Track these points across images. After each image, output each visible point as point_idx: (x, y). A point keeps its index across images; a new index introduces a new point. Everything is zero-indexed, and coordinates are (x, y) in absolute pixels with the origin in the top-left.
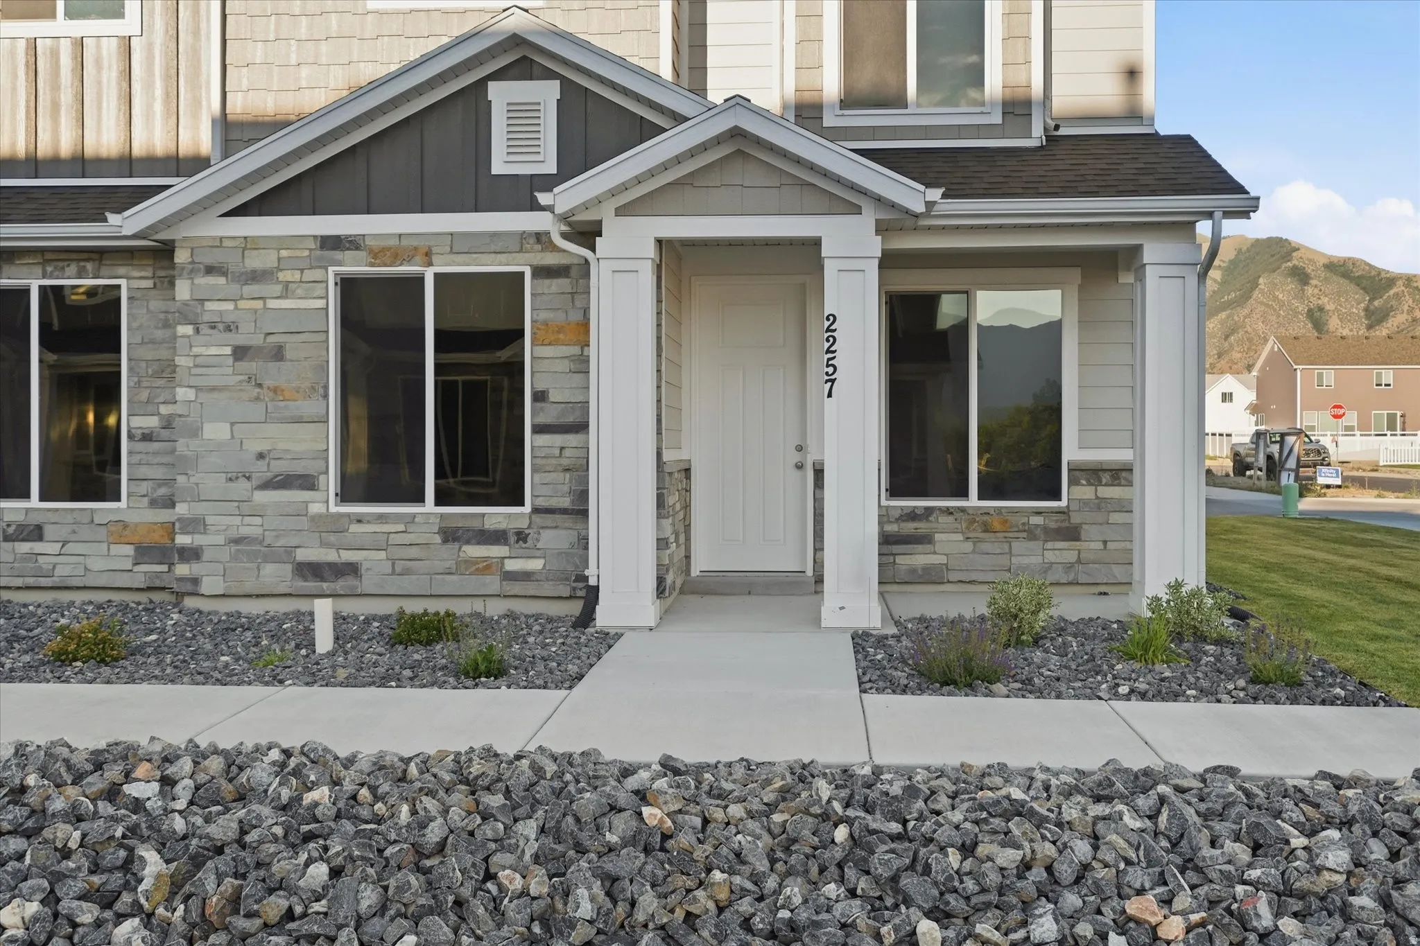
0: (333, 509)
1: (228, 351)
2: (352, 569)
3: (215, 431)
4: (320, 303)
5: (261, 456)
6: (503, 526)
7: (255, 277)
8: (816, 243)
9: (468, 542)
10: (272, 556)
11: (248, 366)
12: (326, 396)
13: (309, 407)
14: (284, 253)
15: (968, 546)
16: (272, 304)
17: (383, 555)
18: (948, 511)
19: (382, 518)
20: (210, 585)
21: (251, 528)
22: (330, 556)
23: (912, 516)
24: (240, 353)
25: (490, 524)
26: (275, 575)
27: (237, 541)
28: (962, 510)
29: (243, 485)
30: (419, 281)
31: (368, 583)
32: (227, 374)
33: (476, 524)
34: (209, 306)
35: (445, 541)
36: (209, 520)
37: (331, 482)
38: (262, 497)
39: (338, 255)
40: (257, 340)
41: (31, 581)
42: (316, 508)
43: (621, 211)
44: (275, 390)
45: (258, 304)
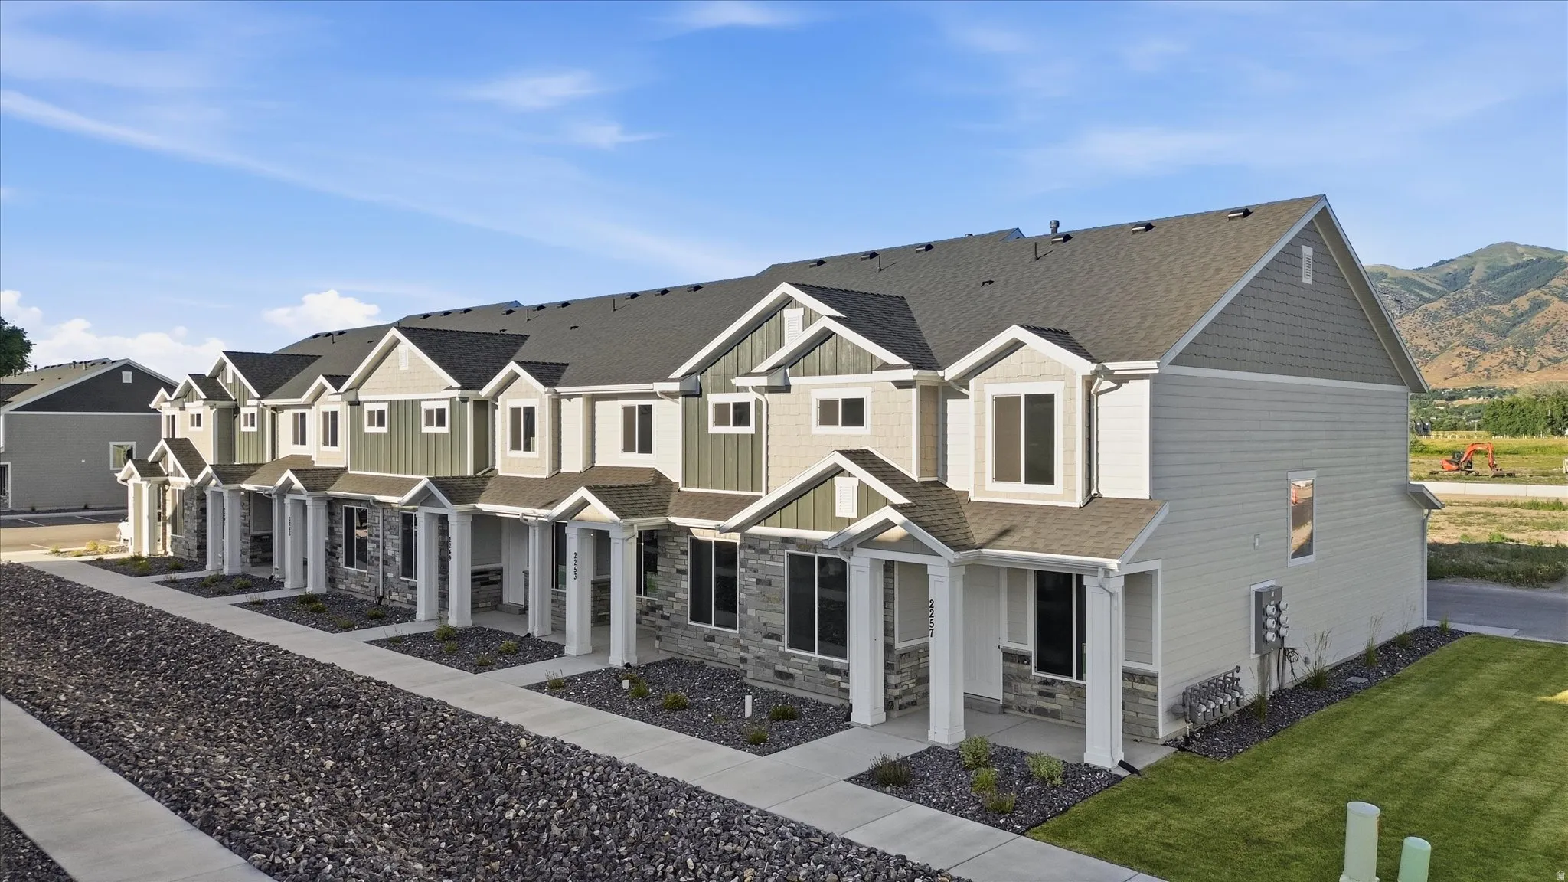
0: (786, 650)
1: (755, 580)
2: (790, 676)
3: (751, 612)
4: (782, 565)
5: (765, 624)
6: (839, 668)
7: (764, 551)
8: (924, 567)
9: (828, 673)
10: (767, 666)
11: (761, 587)
12: (784, 603)
13: (778, 607)
14: (771, 542)
15: (1071, 703)
16: (768, 563)
17: (801, 672)
18: (1062, 682)
19: (801, 657)
20: (750, 674)
21: (762, 653)
22: (785, 669)
23: (1045, 682)
24: (759, 581)
25: (836, 666)
26: (769, 673)
27: (758, 658)
28: (1069, 683)
29: (759, 635)
30: (814, 557)
31: (796, 683)
32: (754, 589)
33: (829, 665)
34: (750, 561)
35: (821, 670)
36: (750, 647)
37: (786, 637)
38: (765, 641)
39: (788, 545)
40: (763, 577)
41: (711, 658)
42: (781, 649)
43: (860, 545)
44: (769, 599)
45: (764, 562)
